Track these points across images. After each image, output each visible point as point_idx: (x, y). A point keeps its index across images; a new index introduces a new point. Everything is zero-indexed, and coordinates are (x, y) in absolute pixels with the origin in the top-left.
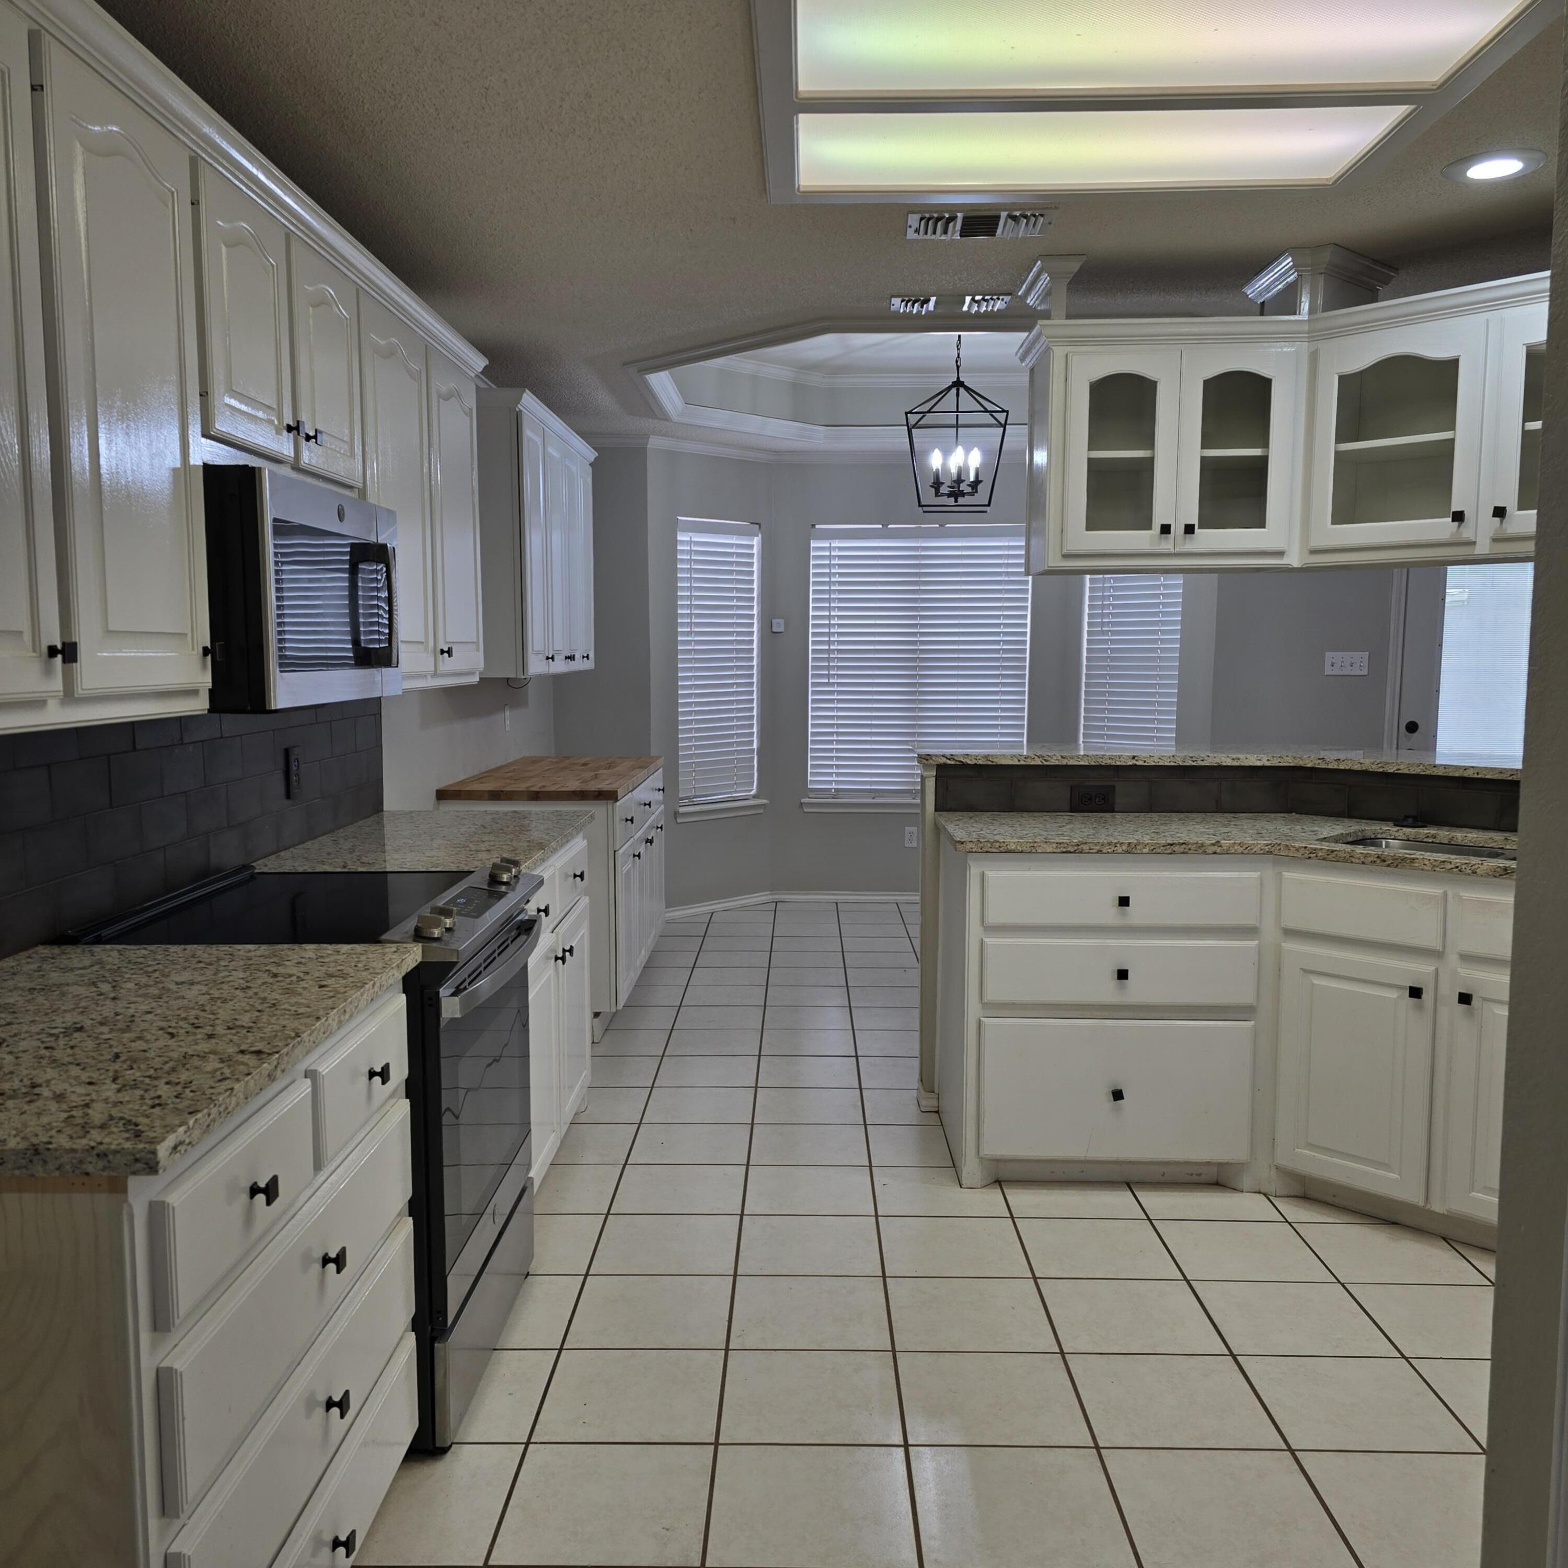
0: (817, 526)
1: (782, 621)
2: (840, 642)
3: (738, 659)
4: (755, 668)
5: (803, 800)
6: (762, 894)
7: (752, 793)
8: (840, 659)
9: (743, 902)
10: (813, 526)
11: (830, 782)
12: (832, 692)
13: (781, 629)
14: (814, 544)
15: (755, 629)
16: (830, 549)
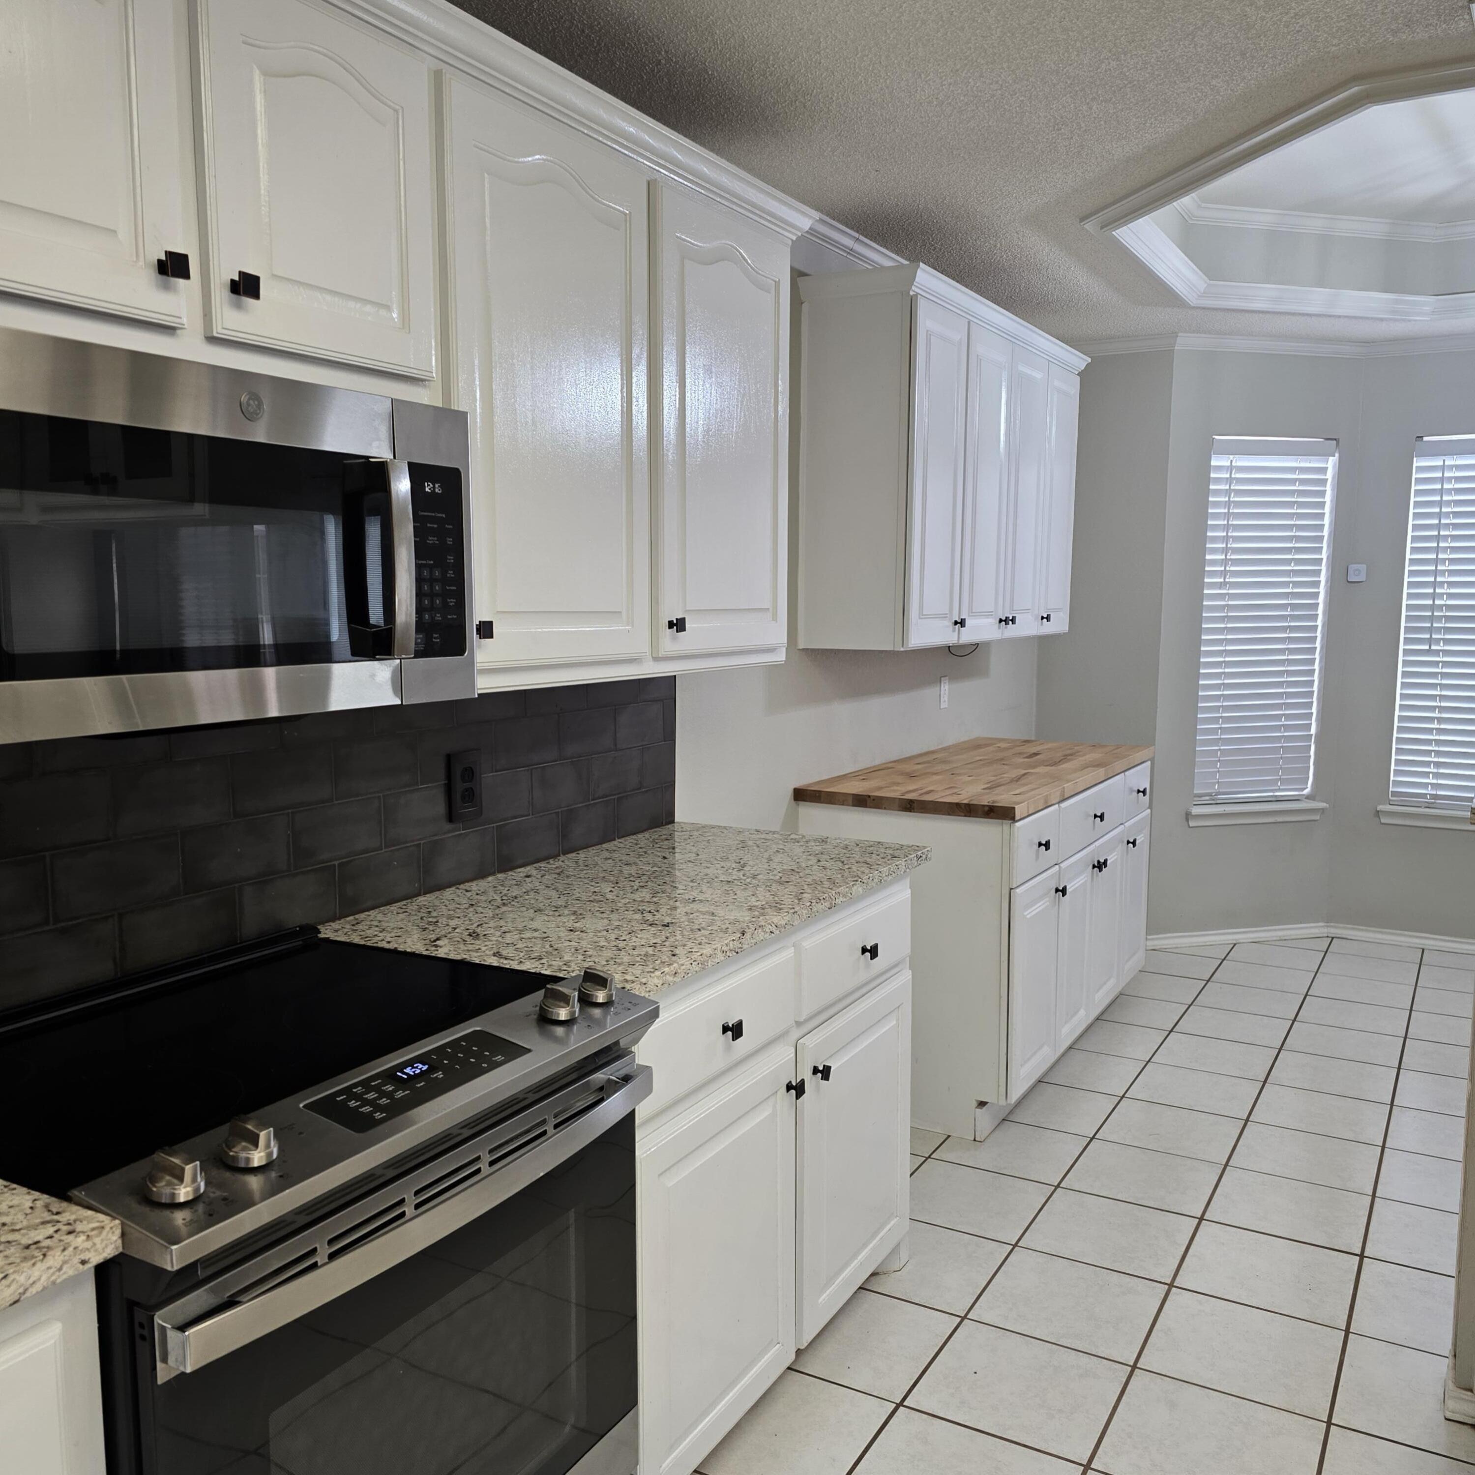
0: (1425, 439)
1: (1363, 567)
2: (1451, 596)
3: (1294, 618)
4: (1320, 629)
5: (1380, 808)
6: (1312, 925)
7: (1306, 792)
8: (1449, 619)
9: (1280, 933)
10: (1420, 438)
11: (1425, 786)
12: (1436, 664)
13: (1362, 578)
14: (1417, 463)
15: (1323, 578)
16: (1443, 468)
